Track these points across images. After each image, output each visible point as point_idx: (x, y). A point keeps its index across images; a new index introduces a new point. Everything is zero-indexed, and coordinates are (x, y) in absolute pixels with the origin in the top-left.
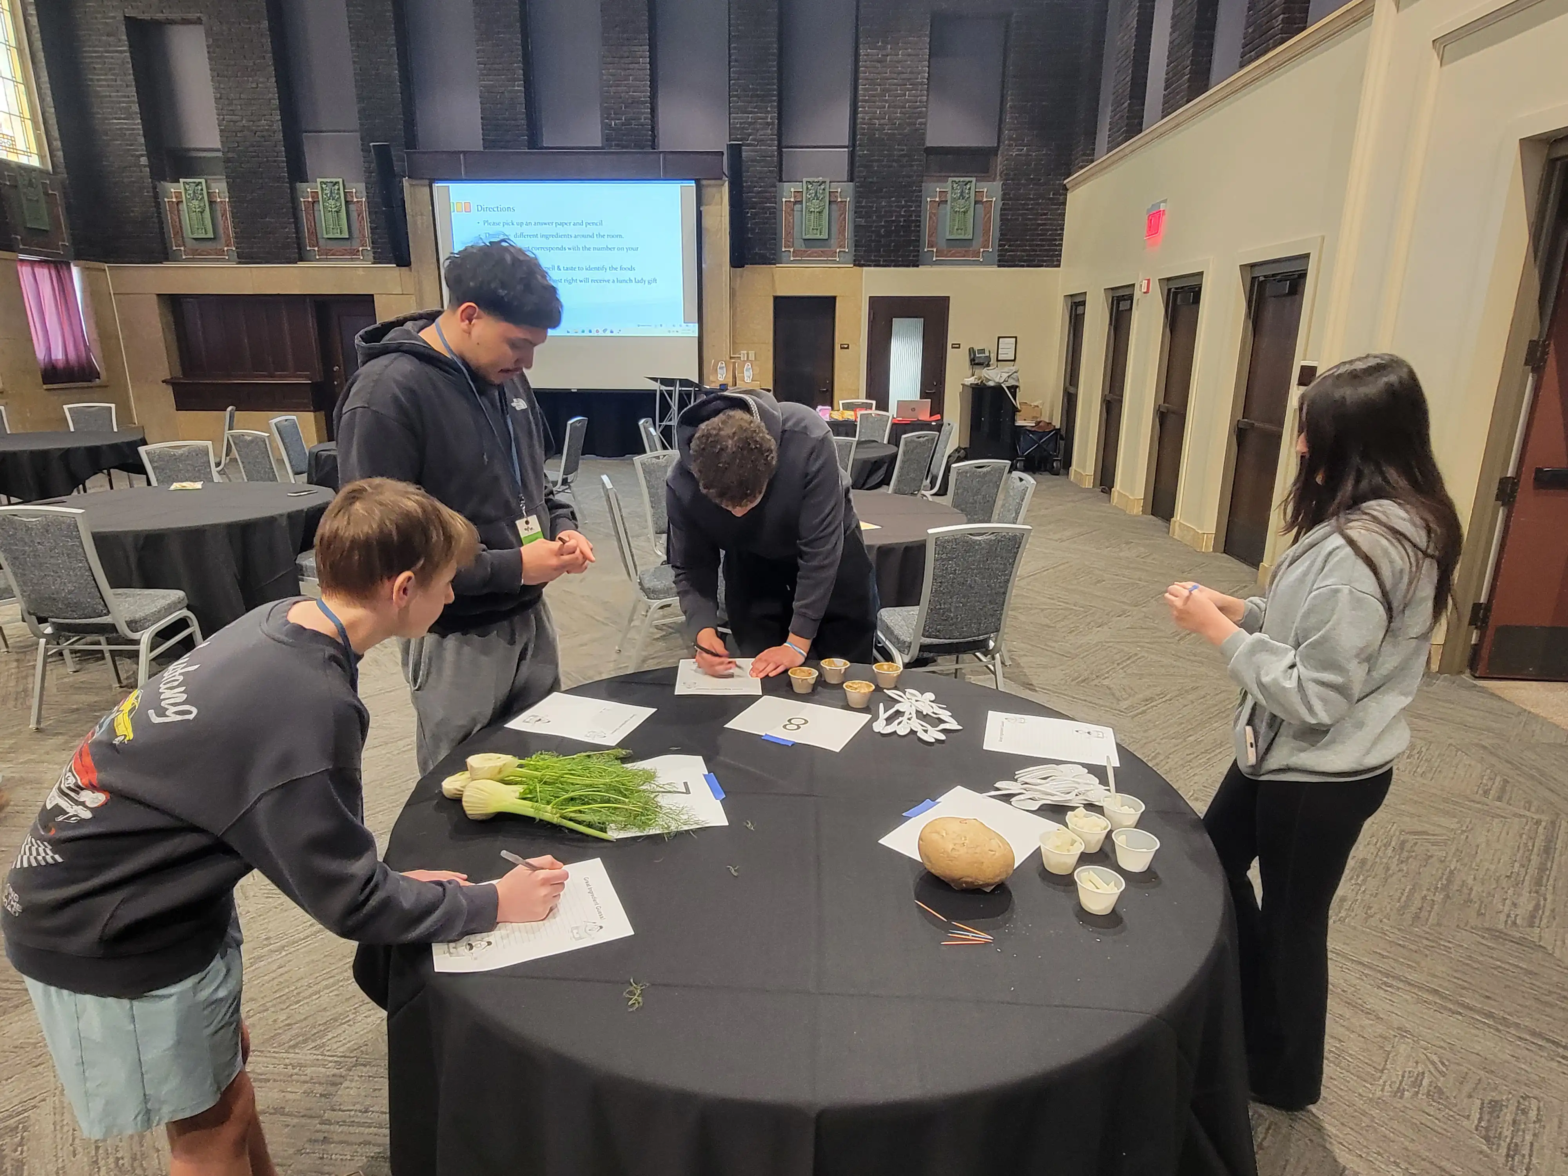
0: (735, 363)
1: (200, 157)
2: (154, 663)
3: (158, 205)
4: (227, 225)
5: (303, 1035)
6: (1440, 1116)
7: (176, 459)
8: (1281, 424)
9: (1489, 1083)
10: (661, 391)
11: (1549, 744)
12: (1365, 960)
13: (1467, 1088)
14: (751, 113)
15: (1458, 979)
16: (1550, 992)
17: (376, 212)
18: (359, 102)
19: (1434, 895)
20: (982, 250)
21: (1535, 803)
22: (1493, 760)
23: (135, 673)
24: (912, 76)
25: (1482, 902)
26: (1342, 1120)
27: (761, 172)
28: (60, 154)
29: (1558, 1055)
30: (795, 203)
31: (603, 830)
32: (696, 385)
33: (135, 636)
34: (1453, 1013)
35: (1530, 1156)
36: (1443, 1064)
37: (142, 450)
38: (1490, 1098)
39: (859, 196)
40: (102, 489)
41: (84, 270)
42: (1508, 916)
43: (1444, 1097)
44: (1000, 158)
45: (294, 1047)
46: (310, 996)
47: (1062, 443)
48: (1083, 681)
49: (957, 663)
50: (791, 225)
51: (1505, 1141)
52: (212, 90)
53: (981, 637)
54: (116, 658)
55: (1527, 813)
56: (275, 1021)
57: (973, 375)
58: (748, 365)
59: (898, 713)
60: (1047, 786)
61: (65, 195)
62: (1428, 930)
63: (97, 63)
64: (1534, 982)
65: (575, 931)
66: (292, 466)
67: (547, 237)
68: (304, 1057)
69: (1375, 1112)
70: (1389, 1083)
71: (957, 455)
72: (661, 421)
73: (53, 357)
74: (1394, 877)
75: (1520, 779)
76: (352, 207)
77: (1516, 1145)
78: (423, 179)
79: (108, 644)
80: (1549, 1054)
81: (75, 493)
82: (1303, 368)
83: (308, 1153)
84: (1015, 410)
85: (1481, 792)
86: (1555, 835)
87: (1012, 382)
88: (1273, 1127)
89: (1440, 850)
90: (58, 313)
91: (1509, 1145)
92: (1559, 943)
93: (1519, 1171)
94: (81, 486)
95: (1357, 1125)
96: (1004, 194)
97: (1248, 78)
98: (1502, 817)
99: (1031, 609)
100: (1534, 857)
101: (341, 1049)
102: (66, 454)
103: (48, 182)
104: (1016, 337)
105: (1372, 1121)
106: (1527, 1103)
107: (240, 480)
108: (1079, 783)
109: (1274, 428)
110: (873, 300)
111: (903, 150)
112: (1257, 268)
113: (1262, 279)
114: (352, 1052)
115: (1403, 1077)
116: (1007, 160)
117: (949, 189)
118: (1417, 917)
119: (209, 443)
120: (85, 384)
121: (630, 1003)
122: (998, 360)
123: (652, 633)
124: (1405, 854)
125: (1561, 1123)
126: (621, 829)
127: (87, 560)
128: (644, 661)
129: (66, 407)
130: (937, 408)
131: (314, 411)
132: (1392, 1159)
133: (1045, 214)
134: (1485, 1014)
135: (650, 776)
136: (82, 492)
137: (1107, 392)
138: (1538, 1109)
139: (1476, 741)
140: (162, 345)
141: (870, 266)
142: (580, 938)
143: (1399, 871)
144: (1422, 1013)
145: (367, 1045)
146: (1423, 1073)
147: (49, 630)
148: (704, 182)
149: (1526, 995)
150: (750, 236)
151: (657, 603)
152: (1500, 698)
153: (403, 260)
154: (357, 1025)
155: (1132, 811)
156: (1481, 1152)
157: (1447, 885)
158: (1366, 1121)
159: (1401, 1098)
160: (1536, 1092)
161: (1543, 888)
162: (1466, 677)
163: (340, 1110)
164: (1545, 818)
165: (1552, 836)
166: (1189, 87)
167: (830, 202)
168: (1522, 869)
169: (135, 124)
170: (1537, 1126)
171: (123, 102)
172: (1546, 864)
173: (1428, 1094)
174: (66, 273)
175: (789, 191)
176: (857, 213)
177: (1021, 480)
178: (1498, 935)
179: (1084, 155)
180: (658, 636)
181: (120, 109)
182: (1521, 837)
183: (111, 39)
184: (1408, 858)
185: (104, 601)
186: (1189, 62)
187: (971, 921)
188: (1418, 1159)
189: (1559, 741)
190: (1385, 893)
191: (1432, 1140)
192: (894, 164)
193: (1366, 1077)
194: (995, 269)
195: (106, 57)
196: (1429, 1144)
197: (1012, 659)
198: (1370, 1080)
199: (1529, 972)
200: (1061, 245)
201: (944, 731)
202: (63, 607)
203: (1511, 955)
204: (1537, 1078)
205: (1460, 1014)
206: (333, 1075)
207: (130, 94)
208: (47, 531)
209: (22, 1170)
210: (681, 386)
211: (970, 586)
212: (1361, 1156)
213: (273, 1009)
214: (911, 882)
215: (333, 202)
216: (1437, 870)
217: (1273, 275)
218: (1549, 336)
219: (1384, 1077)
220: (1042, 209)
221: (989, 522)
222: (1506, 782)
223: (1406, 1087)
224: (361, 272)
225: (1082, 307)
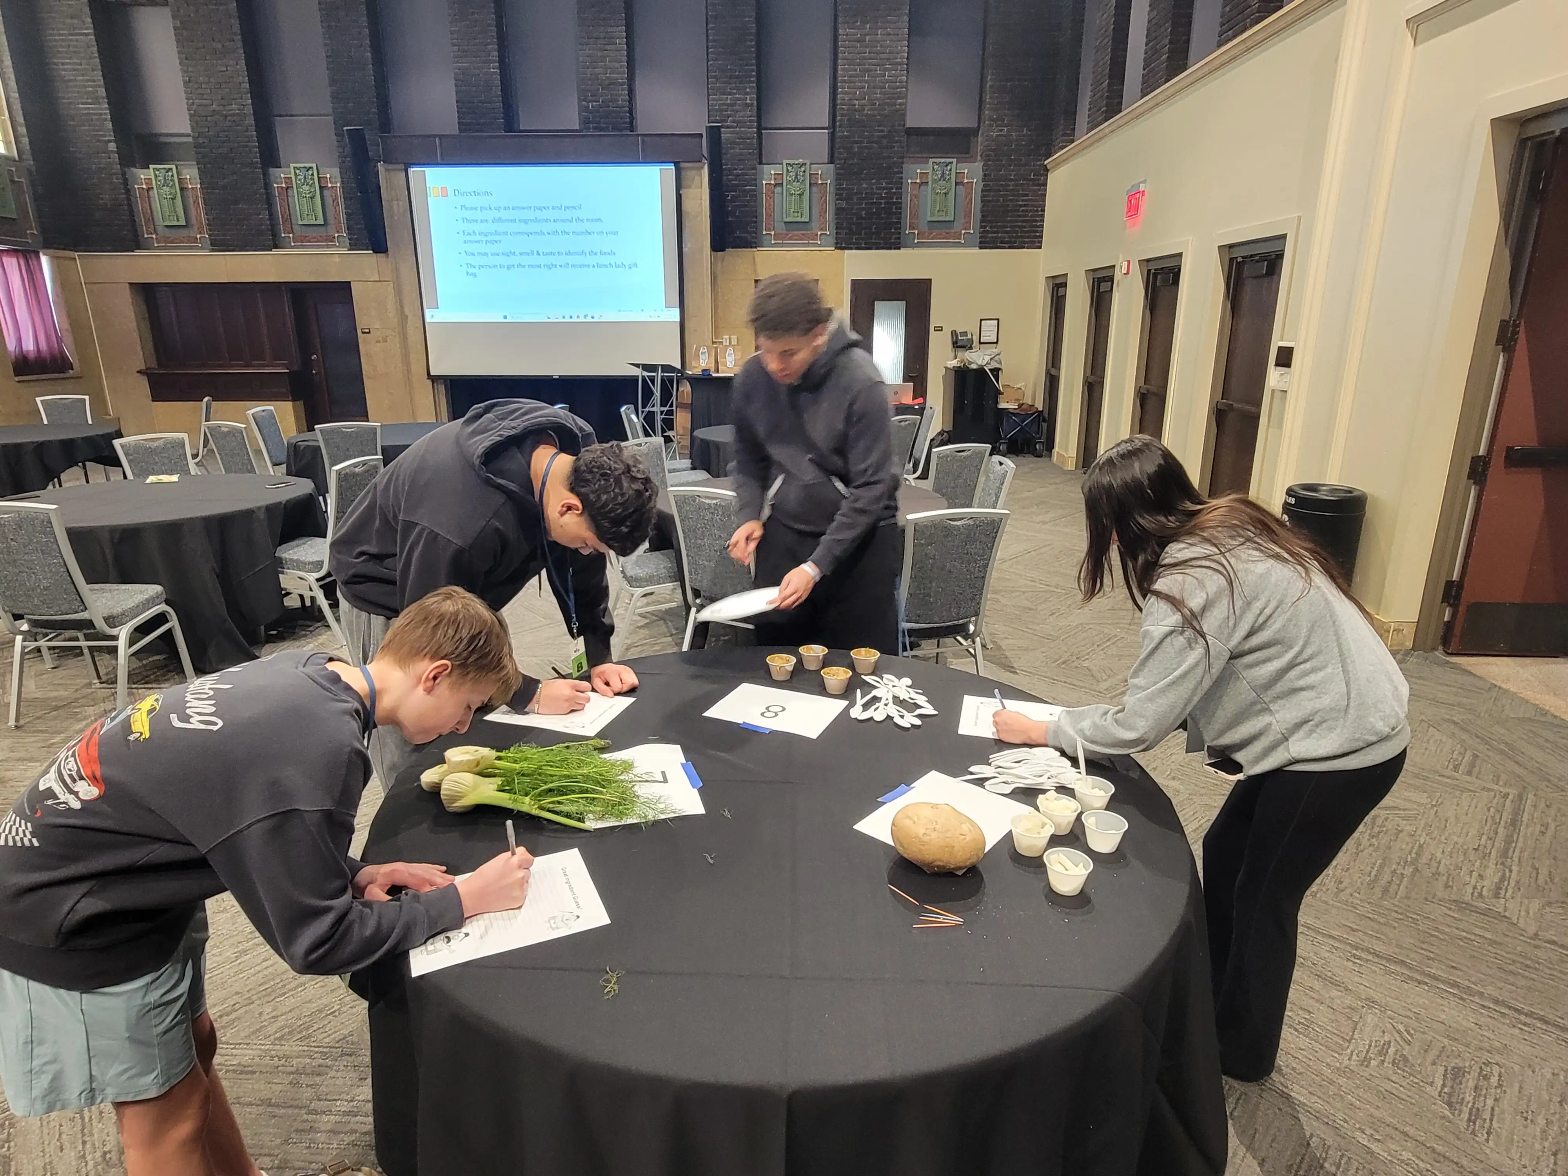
0: (716, 348)
1: (170, 143)
2: (133, 658)
3: (128, 191)
4: (199, 214)
5: (289, 1027)
6: (1404, 1084)
7: (151, 451)
8: (1259, 405)
9: (1452, 1050)
10: (643, 377)
11: (1519, 719)
12: (1335, 933)
13: (1431, 1057)
14: (730, 94)
15: (1425, 950)
16: (1513, 961)
17: (351, 199)
18: (331, 86)
19: (1404, 868)
20: (963, 232)
21: (1504, 777)
22: (1465, 736)
23: (115, 668)
24: (891, 56)
25: (1450, 875)
26: (1311, 1089)
27: (741, 154)
28: (25, 140)
29: (1520, 1023)
30: (776, 185)
31: (580, 820)
32: (678, 371)
33: (114, 632)
34: (1419, 983)
35: (1491, 1120)
36: (1409, 1033)
37: (117, 443)
38: (1453, 1065)
39: (839, 178)
40: (78, 483)
41: (54, 259)
42: (1475, 888)
43: (1409, 1065)
44: (980, 139)
45: (281, 1038)
46: (295, 988)
47: (1045, 425)
48: (1064, 662)
49: (938, 646)
50: (772, 207)
51: (1466, 1106)
52: (180, 74)
53: (961, 622)
54: (95, 654)
55: (1496, 787)
56: (261, 1014)
57: (956, 358)
58: (730, 350)
59: (876, 699)
60: (1021, 770)
61: (33, 184)
62: (1397, 903)
63: (61, 46)
64: (1499, 952)
65: (552, 921)
66: (270, 457)
67: (526, 222)
68: (290, 1048)
69: (1342, 1081)
70: (1356, 1052)
71: (940, 438)
72: (644, 407)
73: (24, 348)
74: (1366, 851)
75: (1490, 754)
76: (326, 193)
77: (1478, 1109)
78: (398, 163)
79: (87, 640)
80: (1511, 1021)
81: (50, 487)
82: (1280, 348)
83: (295, 1143)
84: (998, 392)
85: (1451, 766)
86: (1522, 807)
87: (994, 365)
88: (1243, 1097)
89: (1411, 825)
90: (28, 302)
91: (1471, 1109)
92: (1523, 913)
93: (1480, 1135)
94: (56, 480)
95: (1324, 1094)
96: (985, 175)
97: (1226, 57)
98: (1471, 791)
99: (1013, 592)
100: (1501, 830)
101: (327, 1040)
102: (40, 447)
103: (13, 169)
104: (998, 320)
105: (1339, 1089)
106: (1489, 1069)
107: (218, 472)
108: (1051, 766)
109: (1253, 409)
110: (855, 284)
111: (883, 131)
112: (1236, 249)
113: (1240, 259)
114: (338, 1042)
115: (1370, 1046)
116: (987, 140)
117: (930, 171)
118: (1385, 891)
119: (185, 436)
120: (57, 376)
121: (606, 991)
122: (980, 343)
123: (636, 621)
124: (1376, 829)
125: (1521, 1087)
126: (597, 820)
127: (62, 556)
128: (627, 649)
129: (38, 400)
130: (920, 390)
131: (293, 400)
132: (1357, 1126)
133: (1027, 195)
134: (1449, 983)
135: (628, 766)
136: (57, 486)
137: (1089, 372)
138: (1500, 1076)
139: (1448, 717)
140: (136, 335)
141: (851, 249)
142: (557, 928)
143: (1370, 845)
144: (1389, 984)
145: (352, 1035)
146: (1390, 1042)
147: (25, 627)
148: (683, 165)
149: (1490, 965)
150: (730, 219)
151: (640, 591)
152: (1471, 673)
153: (379, 246)
154: (342, 1016)
155: (1102, 793)
156: (1443, 1117)
157: (1416, 859)
158: (1332, 1090)
159: (1367, 1066)
160: (1497, 1058)
161: (1509, 860)
162: (1439, 654)
163: (326, 1100)
164: (1513, 792)
165: (1519, 809)
166: (1167, 66)
167: (810, 184)
168: (1489, 842)
169: (102, 109)
170: (1498, 1091)
171: (89, 86)
172: (1512, 837)
173: (1393, 1063)
174: (35, 263)
175: (769, 173)
176: (839, 196)
177: (1001, 464)
178: (1462, 906)
179: (1063, 135)
180: (642, 624)
181: (87, 93)
182: (1489, 810)
183: (75, 21)
184: (1379, 833)
185: (80, 597)
186: (1167, 41)
187: (941, 904)
188: (1383, 1125)
189: (1527, 716)
190: (1357, 867)
191: (1396, 1106)
192: (875, 146)
193: (1334, 1047)
194: (976, 251)
195: (71, 40)
196: (1393, 1111)
197: (993, 642)
198: (1337, 1049)
199: (1493, 943)
200: (1042, 226)
201: (920, 716)
202: (39, 603)
203: (1477, 926)
204: (1499, 1045)
205: (1426, 984)
206: (319, 1066)
207: (95, 78)
208: (20, 527)
209: (9, 1165)
210: (663, 372)
211: (950, 571)
212: (1327, 1123)
213: (258, 1002)
214: (884, 867)
215: (307, 188)
216: (1407, 844)
217: (1251, 256)
218: (1519, 316)
219: (1351, 1047)
220: (1023, 190)
221: (969, 506)
222: (1475, 756)
223: (1373, 1056)
224: (337, 259)
225: (1063, 289)
